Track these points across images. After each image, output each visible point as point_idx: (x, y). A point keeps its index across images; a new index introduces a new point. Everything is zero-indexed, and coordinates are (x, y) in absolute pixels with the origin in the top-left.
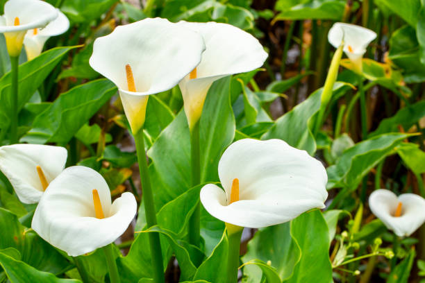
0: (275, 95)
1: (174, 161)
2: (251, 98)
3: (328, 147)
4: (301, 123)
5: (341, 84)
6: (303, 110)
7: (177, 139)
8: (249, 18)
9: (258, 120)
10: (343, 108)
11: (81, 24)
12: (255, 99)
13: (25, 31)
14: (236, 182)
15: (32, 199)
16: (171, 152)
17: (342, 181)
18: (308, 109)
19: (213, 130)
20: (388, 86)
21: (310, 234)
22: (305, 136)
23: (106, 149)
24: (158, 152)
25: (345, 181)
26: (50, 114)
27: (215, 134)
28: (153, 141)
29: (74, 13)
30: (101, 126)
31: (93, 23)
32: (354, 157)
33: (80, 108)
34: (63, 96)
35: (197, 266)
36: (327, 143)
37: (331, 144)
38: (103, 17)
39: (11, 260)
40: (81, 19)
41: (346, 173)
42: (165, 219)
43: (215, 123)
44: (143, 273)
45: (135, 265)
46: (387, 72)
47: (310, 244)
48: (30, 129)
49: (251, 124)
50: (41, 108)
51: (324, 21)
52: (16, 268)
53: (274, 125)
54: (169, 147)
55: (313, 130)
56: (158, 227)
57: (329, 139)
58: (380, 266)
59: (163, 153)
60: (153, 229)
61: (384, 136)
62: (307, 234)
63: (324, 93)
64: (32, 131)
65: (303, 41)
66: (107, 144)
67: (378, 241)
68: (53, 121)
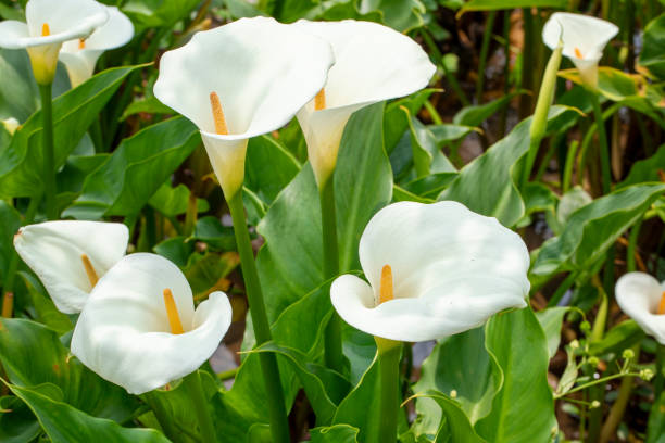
0: (465, 129)
1: (300, 239)
2: (423, 136)
3: (551, 207)
4: (501, 172)
5: (561, 109)
6: (503, 153)
7: (302, 205)
8: (418, 10)
9: (433, 171)
10: (574, 145)
11: (158, 29)
12: (428, 137)
13: (59, 44)
14: (386, 270)
15: (75, 306)
16: (294, 225)
17: (569, 261)
18: (511, 149)
19: (359, 188)
20: (642, 108)
21: (516, 346)
22: (507, 193)
23: (198, 223)
24: (275, 226)
25: (574, 261)
26: (108, 172)
27: (362, 195)
28: (266, 209)
29: (145, 11)
30: (190, 187)
31: (179, 27)
32: (586, 223)
33: (153, 160)
34: (127, 143)
35: (338, 402)
36: (549, 201)
37: (557, 203)
38: (194, 15)
39: (48, 402)
40: (158, 22)
41: (575, 247)
42: (288, 331)
43: (361, 178)
44: (256, 415)
45: (243, 403)
46: (640, 86)
47: (518, 362)
48: (78, 197)
49: (422, 177)
50: (94, 162)
51: (542, 9)
52: (56, 414)
53: (458, 177)
54: (291, 217)
55: (520, 183)
56: (275, 345)
57: (553, 195)
58: (640, 393)
59: (283, 227)
60: (266, 348)
61: (634, 188)
62: (513, 346)
63: (535, 124)
64: (81, 199)
65: (511, 42)
66: (200, 216)
67: (629, 354)
68: (114, 182)
